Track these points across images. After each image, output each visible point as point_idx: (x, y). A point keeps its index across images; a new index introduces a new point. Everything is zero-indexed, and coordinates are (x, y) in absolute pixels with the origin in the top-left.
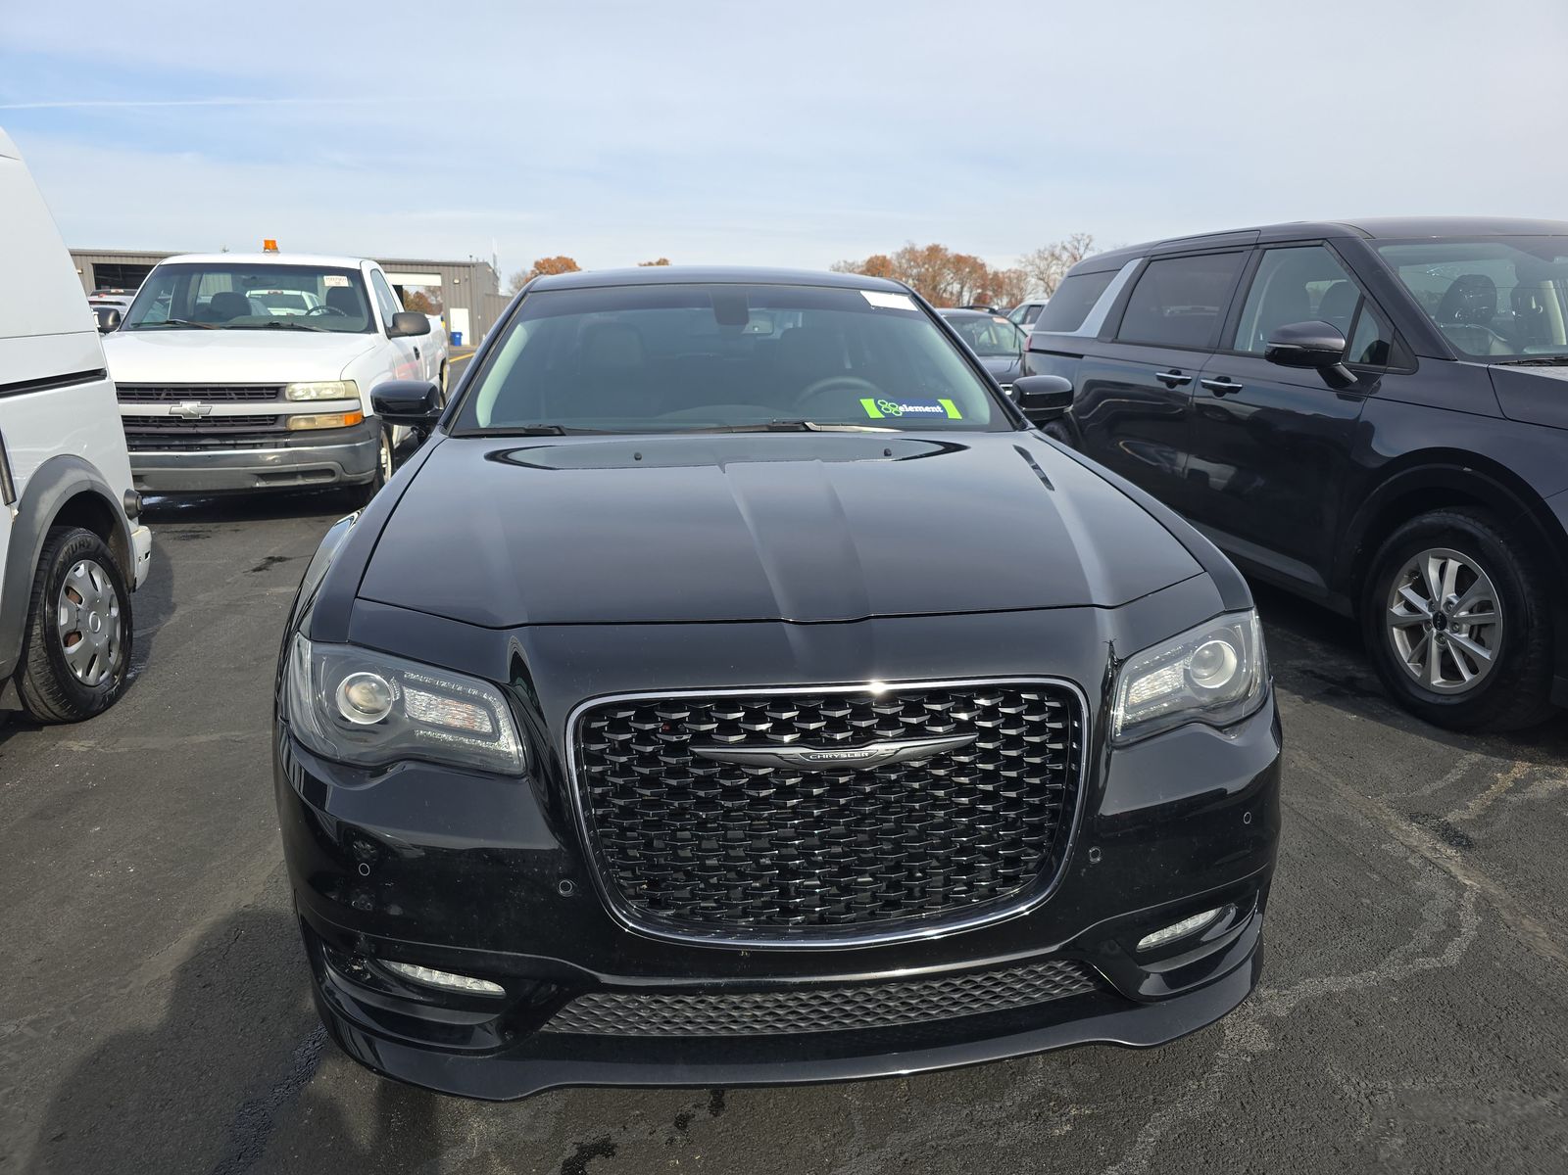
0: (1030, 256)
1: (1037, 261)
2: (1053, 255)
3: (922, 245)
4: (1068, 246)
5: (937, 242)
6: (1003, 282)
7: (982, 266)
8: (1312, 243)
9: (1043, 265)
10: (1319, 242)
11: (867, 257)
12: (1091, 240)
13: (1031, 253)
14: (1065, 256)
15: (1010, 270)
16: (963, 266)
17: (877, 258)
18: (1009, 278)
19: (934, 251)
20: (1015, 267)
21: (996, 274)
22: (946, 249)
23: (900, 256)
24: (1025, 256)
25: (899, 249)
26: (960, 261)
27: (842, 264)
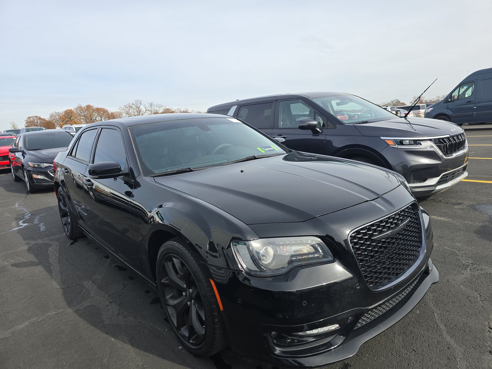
0: (122, 107)
1: (125, 108)
2: (130, 106)
3: (84, 105)
4: (134, 103)
5: (89, 104)
6: (115, 116)
7: (107, 111)
8: (293, 99)
9: (127, 110)
10: (297, 99)
11: (64, 110)
12: (141, 102)
13: (123, 107)
14: (134, 106)
15: (116, 112)
16: (100, 111)
17: (68, 110)
18: (116, 114)
19: (88, 107)
20: (117, 110)
21: (112, 113)
22: (93, 106)
23: (77, 109)
24: (121, 107)
25: (76, 107)
26: (98, 110)
27: (54, 113)
